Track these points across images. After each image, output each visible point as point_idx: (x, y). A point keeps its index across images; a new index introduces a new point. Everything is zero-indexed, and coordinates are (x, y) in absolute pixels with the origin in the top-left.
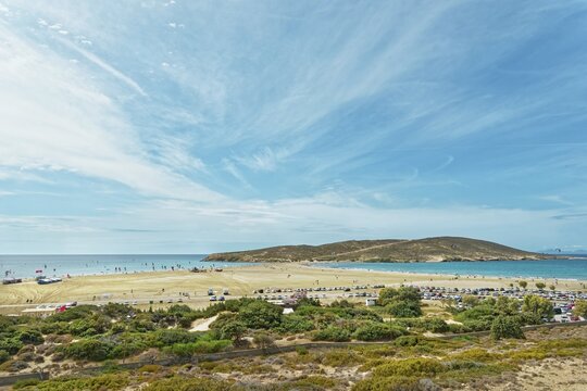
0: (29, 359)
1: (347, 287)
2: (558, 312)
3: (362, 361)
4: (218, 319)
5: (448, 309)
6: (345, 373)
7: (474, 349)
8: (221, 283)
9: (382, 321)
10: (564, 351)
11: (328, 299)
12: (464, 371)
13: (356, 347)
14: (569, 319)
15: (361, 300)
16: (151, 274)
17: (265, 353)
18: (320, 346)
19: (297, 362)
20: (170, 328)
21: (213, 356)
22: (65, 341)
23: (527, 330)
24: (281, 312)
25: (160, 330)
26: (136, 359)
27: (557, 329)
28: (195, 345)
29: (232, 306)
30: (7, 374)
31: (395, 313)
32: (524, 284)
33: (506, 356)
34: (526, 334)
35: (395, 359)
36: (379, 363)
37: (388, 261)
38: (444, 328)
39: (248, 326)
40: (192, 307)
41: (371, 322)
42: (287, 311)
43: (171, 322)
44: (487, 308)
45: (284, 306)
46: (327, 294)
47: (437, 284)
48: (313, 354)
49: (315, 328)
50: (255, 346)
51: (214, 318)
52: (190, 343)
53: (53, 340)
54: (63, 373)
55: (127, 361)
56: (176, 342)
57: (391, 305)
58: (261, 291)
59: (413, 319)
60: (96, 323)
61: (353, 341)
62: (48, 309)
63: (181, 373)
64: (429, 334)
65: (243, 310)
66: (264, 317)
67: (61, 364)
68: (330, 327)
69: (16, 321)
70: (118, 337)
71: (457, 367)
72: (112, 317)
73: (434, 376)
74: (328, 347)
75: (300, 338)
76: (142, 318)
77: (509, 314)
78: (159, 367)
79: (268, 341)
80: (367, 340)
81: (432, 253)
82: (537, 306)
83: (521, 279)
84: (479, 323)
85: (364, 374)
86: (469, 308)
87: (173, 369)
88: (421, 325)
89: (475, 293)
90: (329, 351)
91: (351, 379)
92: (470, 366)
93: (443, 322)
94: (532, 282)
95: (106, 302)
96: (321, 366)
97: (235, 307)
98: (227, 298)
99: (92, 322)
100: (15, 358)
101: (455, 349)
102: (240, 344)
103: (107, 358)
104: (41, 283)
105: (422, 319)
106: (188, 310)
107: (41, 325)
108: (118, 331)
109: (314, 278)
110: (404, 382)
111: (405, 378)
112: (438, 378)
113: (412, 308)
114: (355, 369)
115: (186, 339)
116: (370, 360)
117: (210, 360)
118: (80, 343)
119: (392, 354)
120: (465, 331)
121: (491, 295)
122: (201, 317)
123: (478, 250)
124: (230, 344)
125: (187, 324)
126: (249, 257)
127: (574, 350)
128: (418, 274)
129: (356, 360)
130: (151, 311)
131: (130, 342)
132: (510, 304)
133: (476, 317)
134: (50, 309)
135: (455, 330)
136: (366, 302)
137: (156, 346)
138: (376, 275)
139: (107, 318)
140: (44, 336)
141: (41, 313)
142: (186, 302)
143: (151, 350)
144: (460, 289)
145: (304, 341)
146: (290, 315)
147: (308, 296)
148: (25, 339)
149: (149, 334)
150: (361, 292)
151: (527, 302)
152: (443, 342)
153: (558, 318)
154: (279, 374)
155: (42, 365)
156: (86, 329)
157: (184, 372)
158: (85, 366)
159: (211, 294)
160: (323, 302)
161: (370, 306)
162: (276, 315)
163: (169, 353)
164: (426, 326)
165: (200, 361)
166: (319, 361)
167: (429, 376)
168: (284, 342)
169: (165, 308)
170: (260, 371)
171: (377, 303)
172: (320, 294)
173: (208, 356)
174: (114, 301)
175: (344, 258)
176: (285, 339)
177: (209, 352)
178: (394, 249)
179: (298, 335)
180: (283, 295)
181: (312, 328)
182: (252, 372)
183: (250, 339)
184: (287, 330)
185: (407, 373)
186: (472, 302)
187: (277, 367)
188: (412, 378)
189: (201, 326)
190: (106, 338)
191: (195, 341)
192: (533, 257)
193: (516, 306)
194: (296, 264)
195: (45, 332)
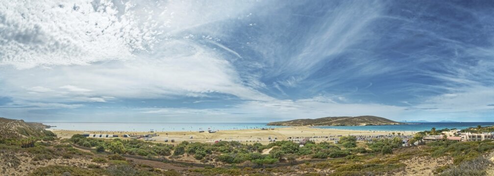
0: (208, 159)
1: (326, 136)
2: (404, 143)
3: (332, 166)
4: (273, 149)
5: (366, 144)
6: (325, 171)
7: (375, 159)
8: (274, 135)
9: (340, 150)
10: (405, 157)
11: (318, 141)
12: (371, 168)
13: (330, 161)
14: (407, 145)
15: (332, 141)
16: (246, 130)
17: (292, 164)
18: (315, 160)
19: (305, 168)
20: (254, 152)
21: (271, 165)
22: (219, 154)
23: (394, 150)
24: (298, 146)
25: (250, 153)
26: (242, 164)
27: (403, 149)
28: (264, 160)
29: (278, 144)
30: (203, 163)
31: (346, 146)
32: (394, 133)
33: (386, 161)
34: (393, 152)
35: (345, 164)
36: (339, 167)
37: (344, 125)
38: (364, 151)
39: (285, 153)
40: (262, 144)
41: (336, 150)
42: (301, 146)
43: (254, 150)
44: (381, 143)
45: (300, 144)
46: (318, 139)
47: (363, 134)
48: (312, 164)
49: (312, 153)
50: (288, 161)
51: (271, 149)
52: (262, 159)
53: (215, 153)
54: (219, 166)
55: (239, 165)
56: (257, 158)
57: (344, 143)
58: (290, 138)
59: (353, 148)
60: (228, 148)
61: (328, 158)
62: (212, 142)
63: (259, 172)
64: (359, 154)
65: (283, 146)
66: (292, 148)
67: (218, 163)
68: (319, 152)
69: (204, 145)
70: (236, 154)
71: (369, 166)
72: (234, 146)
73: (360, 170)
74: (318, 161)
75: (307, 157)
76: (244, 147)
77: (388, 145)
78: (251, 168)
79: (293, 159)
80: (334, 157)
81: (362, 122)
82: (398, 141)
83: (393, 132)
84: (377, 149)
85: (332, 171)
86: (374, 143)
87: (256, 170)
88: (356, 150)
89: (377, 137)
90: (318, 163)
91: (327, 173)
92: (373, 166)
93: (364, 149)
94: (396, 132)
95: (231, 140)
96: (315, 169)
97: (280, 144)
98: (276, 140)
99: (227, 148)
100: (205, 158)
101: (368, 159)
102: (282, 160)
103: (232, 163)
104: (210, 132)
105: (356, 148)
106: (261, 145)
107: (211, 147)
108: (236, 152)
109: (313, 133)
110: (349, 173)
111: (349, 172)
112: (361, 171)
113: (353, 144)
114: (329, 169)
115: (260, 157)
116: (335, 166)
117: (270, 167)
118: (223, 156)
119: (344, 163)
120: (372, 152)
121: (383, 138)
122: (266, 148)
123: (379, 121)
124: (277, 160)
125: (260, 151)
126: (285, 124)
127: (408, 157)
128: (356, 131)
129: (329, 166)
130: (247, 145)
131: (240, 157)
132: (389, 141)
133: (377, 147)
134: (213, 141)
135: (369, 152)
136: (334, 142)
137: (249, 160)
138: (339, 131)
139: (231, 146)
140: (212, 152)
141: (211, 143)
142: (260, 141)
143: (247, 161)
144: (371, 136)
145: (308, 159)
146: (303, 147)
147: (310, 140)
148: (207, 151)
149: (247, 154)
150: (332, 138)
151: (394, 140)
152: (364, 157)
153: (404, 145)
154: (298, 172)
155: (212, 162)
156: (225, 150)
157: (260, 171)
158: (226, 165)
159: (270, 139)
160: (316, 142)
161: (336, 144)
162: (297, 147)
163: (254, 163)
164: (358, 151)
165: (266, 167)
166: (314, 167)
167: (358, 171)
168: (300, 159)
169: (252, 144)
170: (290, 172)
171: (339, 143)
172: (315, 139)
173: (269, 165)
174: (234, 140)
175: (325, 124)
176: (300, 158)
177: (269, 164)
178: (346, 121)
179: (305, 156)
180: (299, 139)
181: (311, 153)
182: (286, 173)
183: (286, 159)
184: (301, 154)
185: (350, 170)
186: (375, 141)
187: (297, 170)
188: (352, 171)
189: (266, 152)
190: (232, 154)
191: (264, 158)
192: (397, 124)
193: (391, 142)
194: (305, 127)
195: (212, 150)
